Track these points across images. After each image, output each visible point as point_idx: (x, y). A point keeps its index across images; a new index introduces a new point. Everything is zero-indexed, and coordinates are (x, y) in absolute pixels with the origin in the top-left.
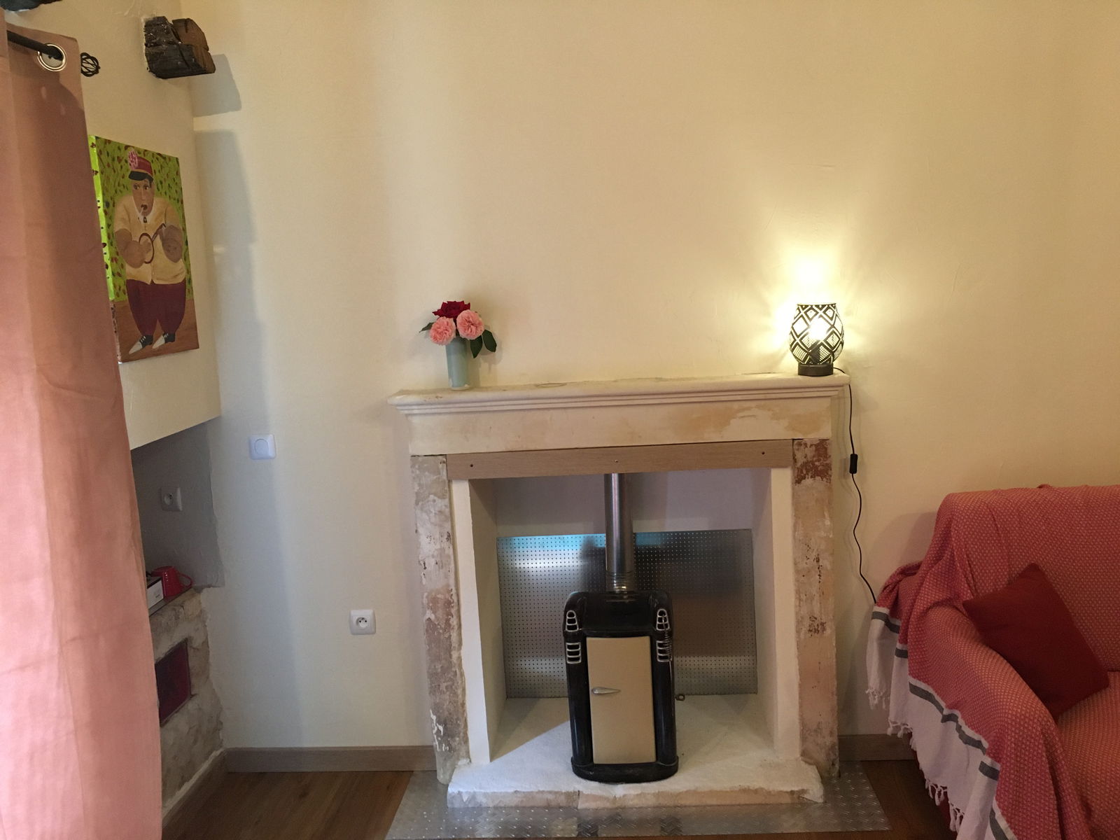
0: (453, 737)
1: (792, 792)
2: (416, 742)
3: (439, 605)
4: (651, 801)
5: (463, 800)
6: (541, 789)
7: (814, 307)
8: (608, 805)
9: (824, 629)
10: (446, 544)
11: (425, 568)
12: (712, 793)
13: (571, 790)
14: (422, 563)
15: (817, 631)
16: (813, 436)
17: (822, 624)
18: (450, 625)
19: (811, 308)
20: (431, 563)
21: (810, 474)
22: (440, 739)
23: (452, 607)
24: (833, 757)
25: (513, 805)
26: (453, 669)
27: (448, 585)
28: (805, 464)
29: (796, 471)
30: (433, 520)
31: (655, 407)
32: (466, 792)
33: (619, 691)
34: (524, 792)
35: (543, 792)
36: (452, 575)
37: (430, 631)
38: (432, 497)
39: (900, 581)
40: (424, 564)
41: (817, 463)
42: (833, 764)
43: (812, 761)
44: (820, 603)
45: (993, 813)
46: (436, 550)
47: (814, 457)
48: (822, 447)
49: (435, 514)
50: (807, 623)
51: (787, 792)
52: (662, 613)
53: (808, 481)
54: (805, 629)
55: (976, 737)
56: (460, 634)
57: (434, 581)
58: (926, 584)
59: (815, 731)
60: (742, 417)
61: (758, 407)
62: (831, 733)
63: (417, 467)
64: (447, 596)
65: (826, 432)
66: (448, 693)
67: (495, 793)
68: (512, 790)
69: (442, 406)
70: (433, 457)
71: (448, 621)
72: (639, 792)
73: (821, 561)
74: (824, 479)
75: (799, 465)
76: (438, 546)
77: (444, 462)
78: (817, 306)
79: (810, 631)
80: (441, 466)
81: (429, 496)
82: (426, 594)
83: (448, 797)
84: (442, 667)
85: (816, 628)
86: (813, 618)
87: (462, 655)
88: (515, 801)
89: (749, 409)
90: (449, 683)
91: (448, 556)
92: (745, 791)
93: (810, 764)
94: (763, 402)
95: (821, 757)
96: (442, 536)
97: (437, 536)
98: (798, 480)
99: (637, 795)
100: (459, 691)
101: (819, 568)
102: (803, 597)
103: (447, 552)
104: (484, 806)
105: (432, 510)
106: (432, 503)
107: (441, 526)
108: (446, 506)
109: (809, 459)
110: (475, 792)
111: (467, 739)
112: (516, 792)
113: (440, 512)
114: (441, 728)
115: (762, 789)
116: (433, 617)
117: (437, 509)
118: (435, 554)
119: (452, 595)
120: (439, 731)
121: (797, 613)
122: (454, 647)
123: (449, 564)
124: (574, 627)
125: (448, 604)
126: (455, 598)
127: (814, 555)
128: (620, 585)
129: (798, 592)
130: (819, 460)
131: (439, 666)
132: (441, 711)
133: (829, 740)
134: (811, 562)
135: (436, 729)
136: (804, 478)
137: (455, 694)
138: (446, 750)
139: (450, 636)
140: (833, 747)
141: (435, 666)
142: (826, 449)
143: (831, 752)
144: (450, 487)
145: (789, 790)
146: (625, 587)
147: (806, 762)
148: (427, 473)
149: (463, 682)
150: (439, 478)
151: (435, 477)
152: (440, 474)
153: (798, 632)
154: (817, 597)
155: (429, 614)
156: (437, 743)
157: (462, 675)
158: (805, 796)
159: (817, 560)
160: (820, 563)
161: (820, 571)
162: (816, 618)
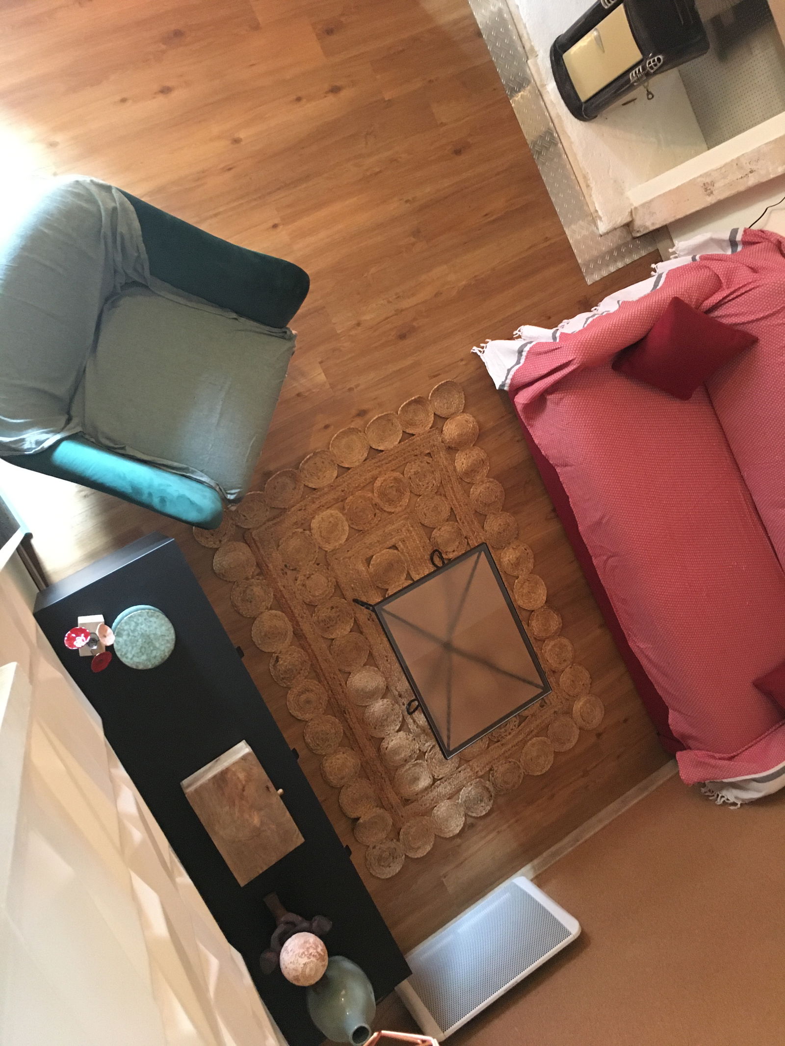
1: (596, 211)
6: (527, 25)
9: (709, 195)
13: (536, 49)
15: (706, 190)
24: (641, 230)
33: (604, 52)
34: (519, 13)
35: (525, 27)
42: (638, 232)
44: (724, 186)
45: (531, 342)
50: (708, 180)
51: (595, 208)
52: (659, 59)
54: (704, 180)
73: (752, 174)
79: (704, 184)
86: (713, 184)
101: (746, 174)
102: (723, 170)
115: (591, 189)
121: (712, 170)
127: (754, 167)
129: (725, 164)
134: (748, 167)
140: (647, 227)
143: (643, 227)
145: (597, 209)
154: (727, 181)
158: (598, 221)
159: (751, 172)
160: (750, 175)
161: (745, 179)
162: (713, 186)
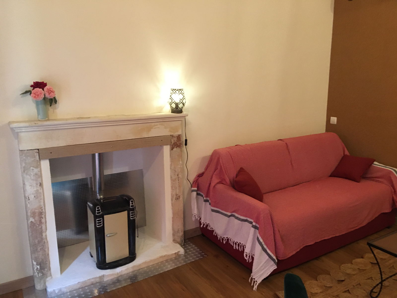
0: (44, 269)
1: (175, 253)
2: (22, 277)
3: (36, 215)
4: (131, 270)
5: (55, 293)
7: (178, 90)
8: (116, 276)
9: (180, 198)
10: (39, 188)
11: (29, 200)
12: (151, 261)
13: (101, 275)
14: (27, 198)
16: (176, 134)
17: (179, 196)
18: (42, 222)
19: (177, 90)
20: (32, 197)
21: (176, 147)
22: (38, 272)
23: (43, 214)
25: (77, 288)
26: (44, 241)
27: (40, 205)
28: (174, 143)
29: (171, 146)
30: (32, 178)
31: (126, 125)
32: (57, 289)
33: (117, 233)
35: (90, 279)
36: (42, 201)
37: (32, 227)
38: (32, 168)
39: (198, 179)
40: (29, 198)
41: (177, 143)
42: (182, 241)
43: (176, 242)
45: (258, 238)
46: (34, 191)
47: (177, 140)
48: (179, 137)
49: (34, 175)
50: (175, 196)
53: (175, 149)
54: (174, 199)
55: (245, 218)
56: (46, 225)
57: (33, 205)
58: (214, 178)
59: (177, 232)
60: (155, 128)
61: (160, 124)
62: (182, 231)
63: (24, 155)
64: (40, 210)
65: (180, 133)
66: (41, 251)
67: (69, 286)
68: (77, 282)
69: (37, 128)
70: (32, 151)
71: (40, 221)
72: (126, 268)
74: (180, 148)
75: (172, 143)
76: (35, 189)
77: (37, 152)
78: (179, 89)
79: (176, 199)
80: (36, 154)
81: (30, 168)
82: (29, 211)
83: (48, 294)
84: (38, 241)
85: (178, 198)
87: (47, 234)
88: (79, 286)
89: (157, 125)
90: (41, 247)
91: (40, 193)
92: (161, 257)
93: (176, 243)
94: (161, 123)
95: (179, 240)
96: (37, 185)
97: (35, 185)
98: (172, 149)
99: (126, 269)
100: (46, 250)
101: (178, 178)
102: (174, 188)
103: (40, 191)
104: (65, 292)
105: (32, 174)
106: (32, 171)
107: (36, 180)
108: (39, 171)
109: (176, 142)
110: (61, 288)
111: (50, 268)
112: (79, 282)
113: (36, 174)
114: (38, 267)
115: (166, 255)
116: (33, 220)
117: (34, 173)
118: (34, 193)
119: (42, 209)
120: (37, 268)
121: (172, 194)
122: (44, 231)
123: (41, 196)
124: (100, 213)
125: (41, 213)
126: (44, 210)
127: (177, 174)
128: (100, 195)
129: (172, 187)
130: (178, 142)
131: (36, 241)
132: (38, 260)
133: (181, 234)
134: (176, 176)
135: (36, 268)
136: (174, 148)
137: (45, 251)
138: (41, 276)
139: (42, 227)
140: (182, 236)
141: (35, 241)
142: (180, 138)
143: (181, 238)
144: (40, 163)
146: (102, 196)
147: (175, 243)
148: (29, 158)
149: (48, 245)
150: (35, 159)
151: (33, 159)
152: (35, 157)
153: (172, 200)
154: (178, 188)
155: (31, 219)
156: (37, 274)
157: (47, 242)
158: (180, 253)
159: (178, 175)
160: (179, 176)
161: (179, 179)
162: (177, 195)
